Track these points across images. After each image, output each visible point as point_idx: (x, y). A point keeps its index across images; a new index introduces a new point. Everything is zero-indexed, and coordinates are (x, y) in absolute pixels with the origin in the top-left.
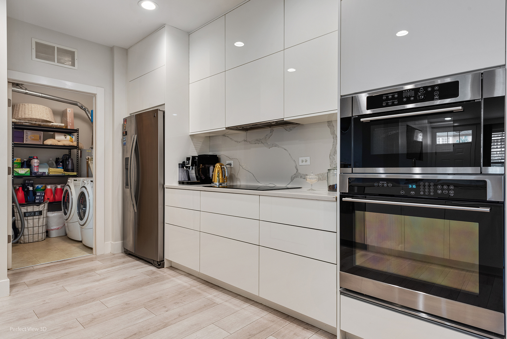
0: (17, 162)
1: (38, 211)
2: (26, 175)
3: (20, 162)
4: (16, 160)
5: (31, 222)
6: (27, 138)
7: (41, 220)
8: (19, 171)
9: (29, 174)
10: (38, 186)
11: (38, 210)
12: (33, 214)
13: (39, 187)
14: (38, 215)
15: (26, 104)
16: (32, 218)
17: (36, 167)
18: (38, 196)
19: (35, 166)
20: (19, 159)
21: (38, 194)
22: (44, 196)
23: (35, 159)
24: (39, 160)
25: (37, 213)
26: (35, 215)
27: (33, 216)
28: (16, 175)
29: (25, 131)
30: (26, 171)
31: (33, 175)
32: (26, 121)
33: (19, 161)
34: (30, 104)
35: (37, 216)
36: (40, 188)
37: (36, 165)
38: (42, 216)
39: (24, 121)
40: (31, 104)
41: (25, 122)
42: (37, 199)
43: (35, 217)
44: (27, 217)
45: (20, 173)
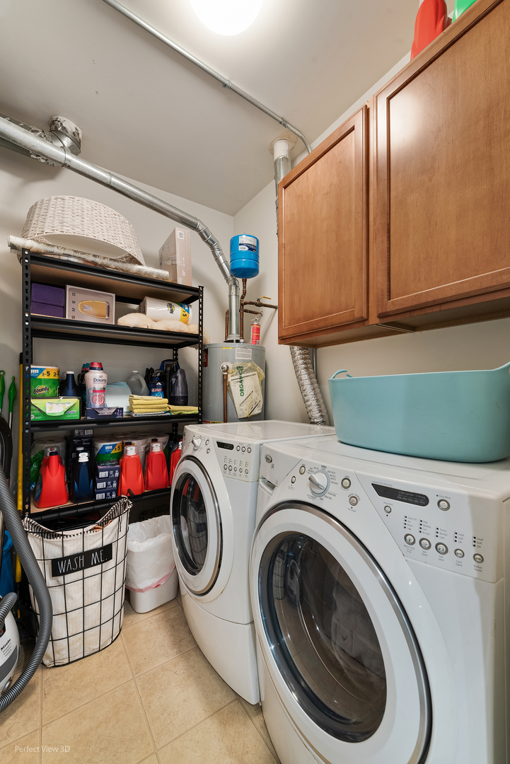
0: (46, 377)
1: (97, 550)
2: (69, 417)
3: (57, 377)
4: (45, 372)
5: (74, 590)
6: (74, 310)
7: (109, 576)
8: (48, 406)
9: (75, 414)
10: (104, 446)
11: (98, 544)
12: (83, 560)
13: (107, 448)
14: (98, 564)
15: (67, 197)
16: (78, 574)
17: (98, 394)
18: (103, 480)
19: (95, 391)
20: (53, 369)
21: (102, 475)
22: (118, 480)
23: (94, 369)
24: (105, 372)
25: (94, 557)
26: (88, 565)
27: (83, 569)
28: (39, 418)
29: (68, 287)
30: (68, 406)
31: (89, 418)
32: (67, 252)
33: (52, 377)
34: (77, 198)
35: (94, 565)
36: (109, 453)
37: (99, 386)
38: (111, 563)
39: (62, 251)
40: (80, 198)
41: (64, 255)
42: (101, 491)
43: (88, 571)
44: (63, 574)
45: (49, 412)
